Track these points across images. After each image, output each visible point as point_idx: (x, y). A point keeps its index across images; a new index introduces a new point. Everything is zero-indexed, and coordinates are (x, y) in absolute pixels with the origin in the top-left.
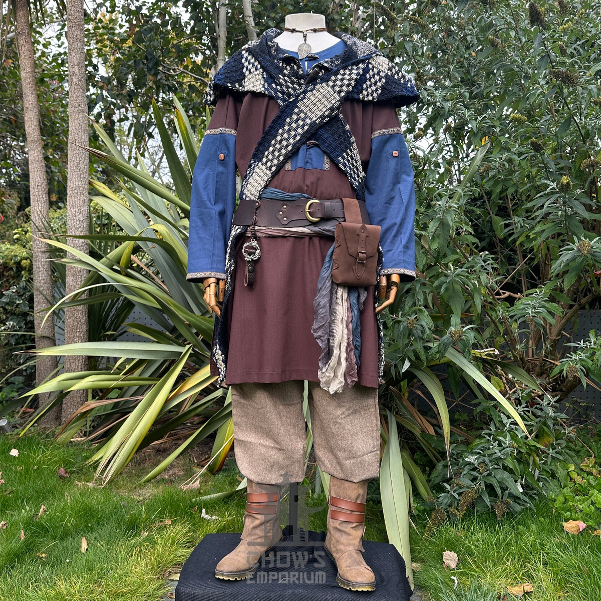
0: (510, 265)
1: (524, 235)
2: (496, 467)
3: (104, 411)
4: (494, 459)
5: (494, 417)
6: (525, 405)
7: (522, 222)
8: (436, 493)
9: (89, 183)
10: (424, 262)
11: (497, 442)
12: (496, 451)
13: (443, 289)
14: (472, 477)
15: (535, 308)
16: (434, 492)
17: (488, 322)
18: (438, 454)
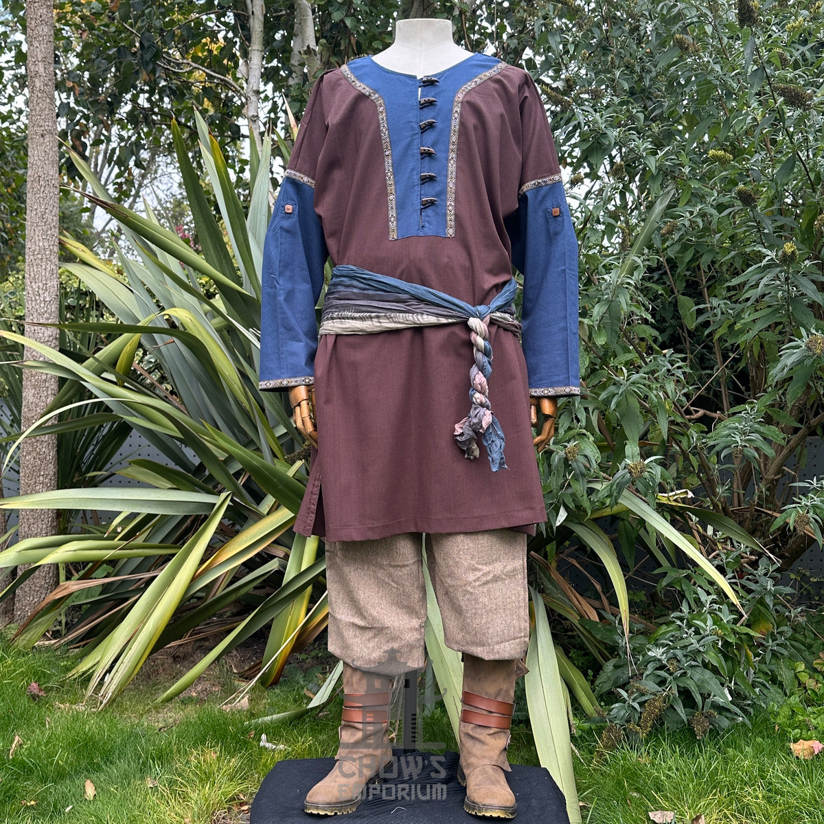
0: (704, 369)
1: (726, 325)
2: (693, 663)
3: (87, 598)
4: (690, 652)
5: (687, 594)
6: (731, 575)
7: (723, 306)
8: (606, 705)
9: (60, 243)
10: (587, 363)
11: (693, 629)
12: (693, 641)
13: (613, 403)
14: (659, 679)
15: (745, 434)
16: (603, 704)
17: (676, 452)
18: (606, 649)
